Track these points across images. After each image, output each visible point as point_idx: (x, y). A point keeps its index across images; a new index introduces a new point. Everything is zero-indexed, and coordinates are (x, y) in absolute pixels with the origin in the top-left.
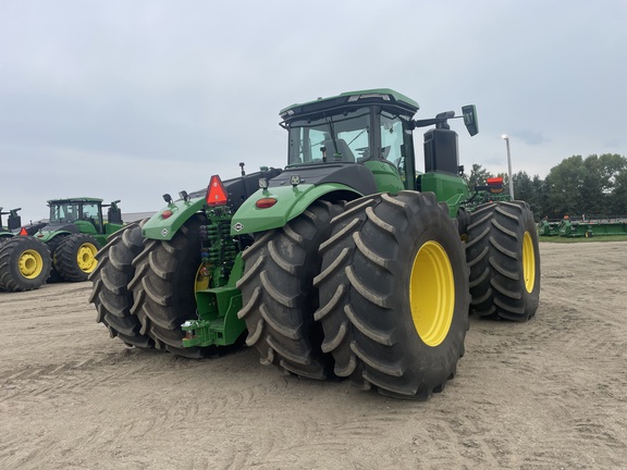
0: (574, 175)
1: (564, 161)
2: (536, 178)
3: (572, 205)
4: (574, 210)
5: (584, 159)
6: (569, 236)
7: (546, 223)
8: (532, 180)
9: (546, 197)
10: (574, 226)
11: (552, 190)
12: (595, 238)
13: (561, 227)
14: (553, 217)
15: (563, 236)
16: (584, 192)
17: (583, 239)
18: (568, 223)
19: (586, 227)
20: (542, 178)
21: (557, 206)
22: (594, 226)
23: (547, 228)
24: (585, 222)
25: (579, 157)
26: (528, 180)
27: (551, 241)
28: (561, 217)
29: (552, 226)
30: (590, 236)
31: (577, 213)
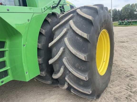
0: (128, 9)
1: (126, 5)
2: (119, 10)
3: (127, 16)
4: (127, 18)
5: (131, 5)
6: (126, 25)
7: (120, 21)
8: (118, 10)
9: (121, 15)
10: (127, 22)
11: (122, 13)
12: (133, 25)
13: (124, 22)
14: (122, 20)
15: (124, 25)
16: (130, 13)
17: (130, 25)
18: (126, 21)
19: (131, 22)
20: (120, 10)
21: (123, 17)
22: (133, 22)
23: (120, 23)
24: (130, 21)
25: (130, 4)
26: (117, 11)
27: (121, 26)
28: (124, 19)
29: (122, 22)
30: (132, 24)
31: (128, 18)
